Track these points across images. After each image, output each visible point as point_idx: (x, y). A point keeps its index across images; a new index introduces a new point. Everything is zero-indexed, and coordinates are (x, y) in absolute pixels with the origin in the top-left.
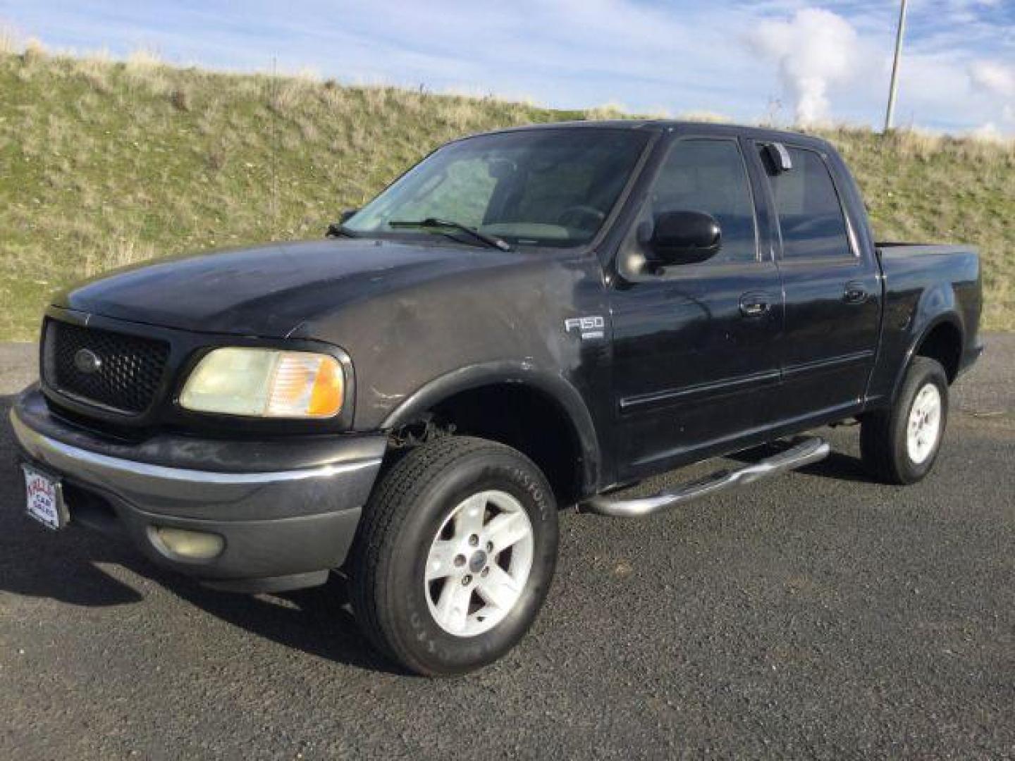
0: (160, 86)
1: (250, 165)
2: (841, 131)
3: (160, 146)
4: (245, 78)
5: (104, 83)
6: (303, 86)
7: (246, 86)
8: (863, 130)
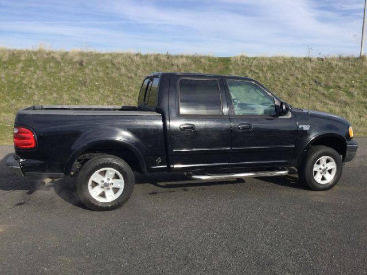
0: (77, 59)
1: (97, 83)
2: (340, 58)
3: (69, 79)
4: (107, 54)
5: (59, 59)
6: (127, 55)
7: (107, 57)
8: (350, 57)
